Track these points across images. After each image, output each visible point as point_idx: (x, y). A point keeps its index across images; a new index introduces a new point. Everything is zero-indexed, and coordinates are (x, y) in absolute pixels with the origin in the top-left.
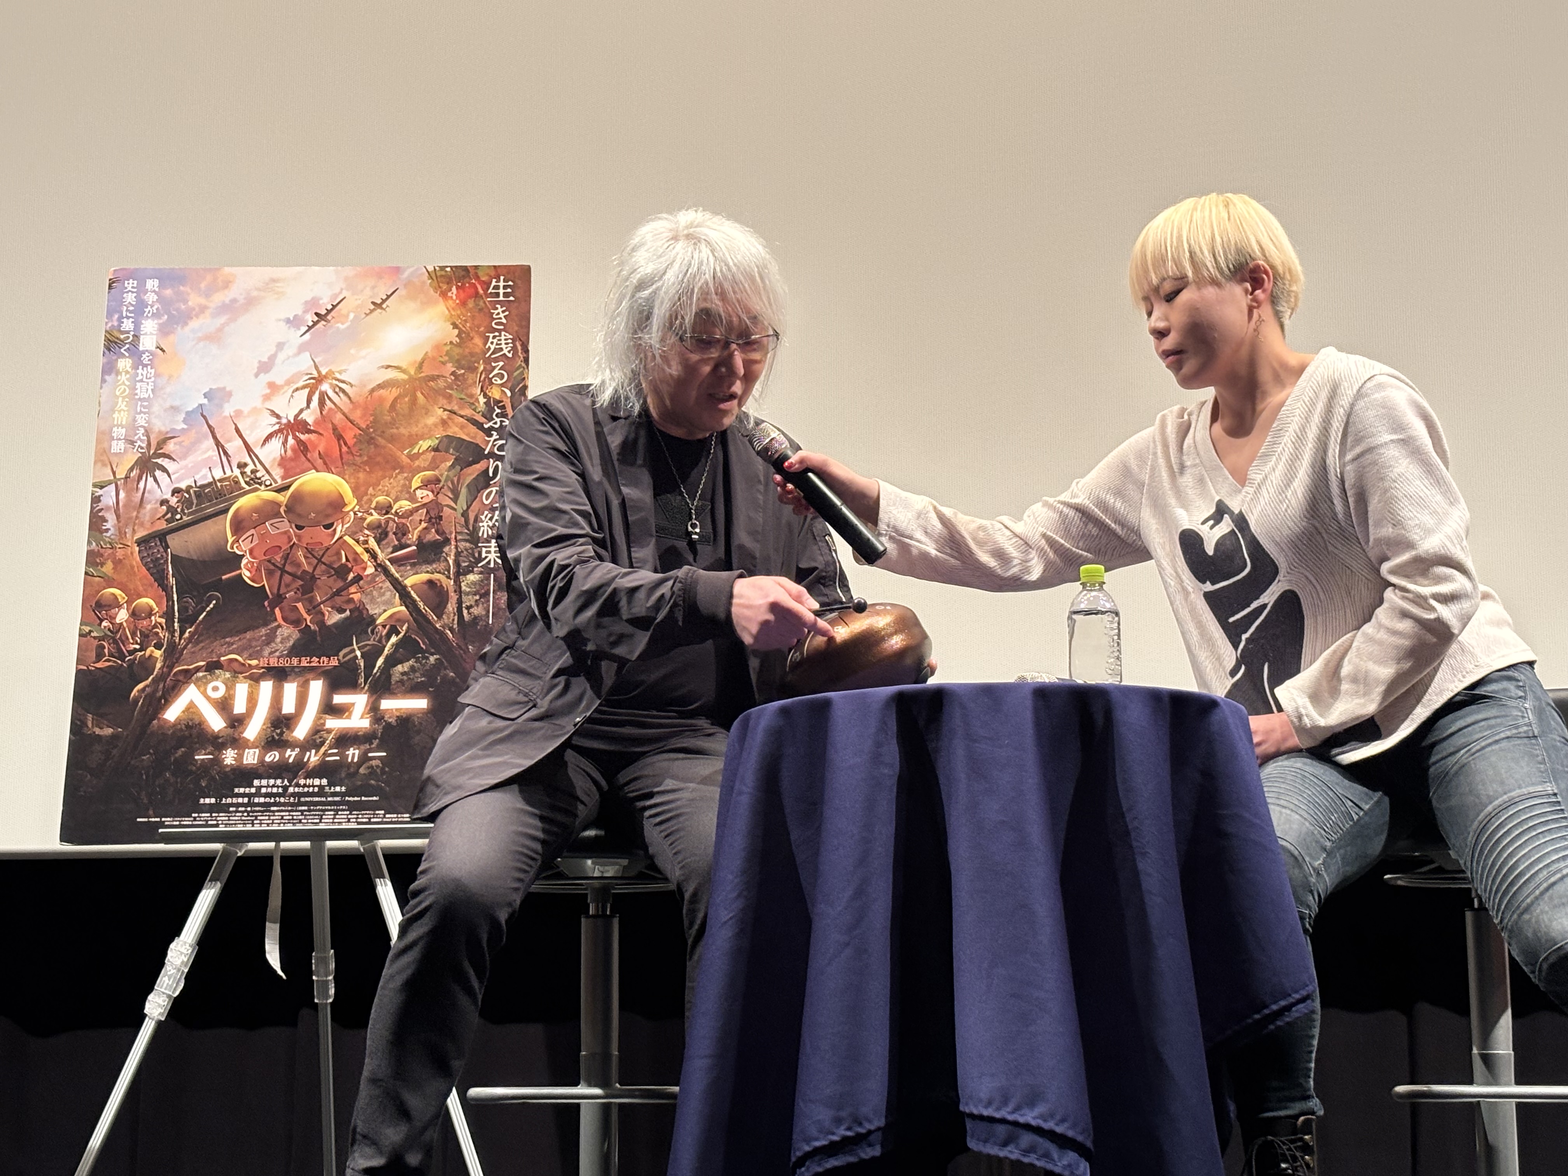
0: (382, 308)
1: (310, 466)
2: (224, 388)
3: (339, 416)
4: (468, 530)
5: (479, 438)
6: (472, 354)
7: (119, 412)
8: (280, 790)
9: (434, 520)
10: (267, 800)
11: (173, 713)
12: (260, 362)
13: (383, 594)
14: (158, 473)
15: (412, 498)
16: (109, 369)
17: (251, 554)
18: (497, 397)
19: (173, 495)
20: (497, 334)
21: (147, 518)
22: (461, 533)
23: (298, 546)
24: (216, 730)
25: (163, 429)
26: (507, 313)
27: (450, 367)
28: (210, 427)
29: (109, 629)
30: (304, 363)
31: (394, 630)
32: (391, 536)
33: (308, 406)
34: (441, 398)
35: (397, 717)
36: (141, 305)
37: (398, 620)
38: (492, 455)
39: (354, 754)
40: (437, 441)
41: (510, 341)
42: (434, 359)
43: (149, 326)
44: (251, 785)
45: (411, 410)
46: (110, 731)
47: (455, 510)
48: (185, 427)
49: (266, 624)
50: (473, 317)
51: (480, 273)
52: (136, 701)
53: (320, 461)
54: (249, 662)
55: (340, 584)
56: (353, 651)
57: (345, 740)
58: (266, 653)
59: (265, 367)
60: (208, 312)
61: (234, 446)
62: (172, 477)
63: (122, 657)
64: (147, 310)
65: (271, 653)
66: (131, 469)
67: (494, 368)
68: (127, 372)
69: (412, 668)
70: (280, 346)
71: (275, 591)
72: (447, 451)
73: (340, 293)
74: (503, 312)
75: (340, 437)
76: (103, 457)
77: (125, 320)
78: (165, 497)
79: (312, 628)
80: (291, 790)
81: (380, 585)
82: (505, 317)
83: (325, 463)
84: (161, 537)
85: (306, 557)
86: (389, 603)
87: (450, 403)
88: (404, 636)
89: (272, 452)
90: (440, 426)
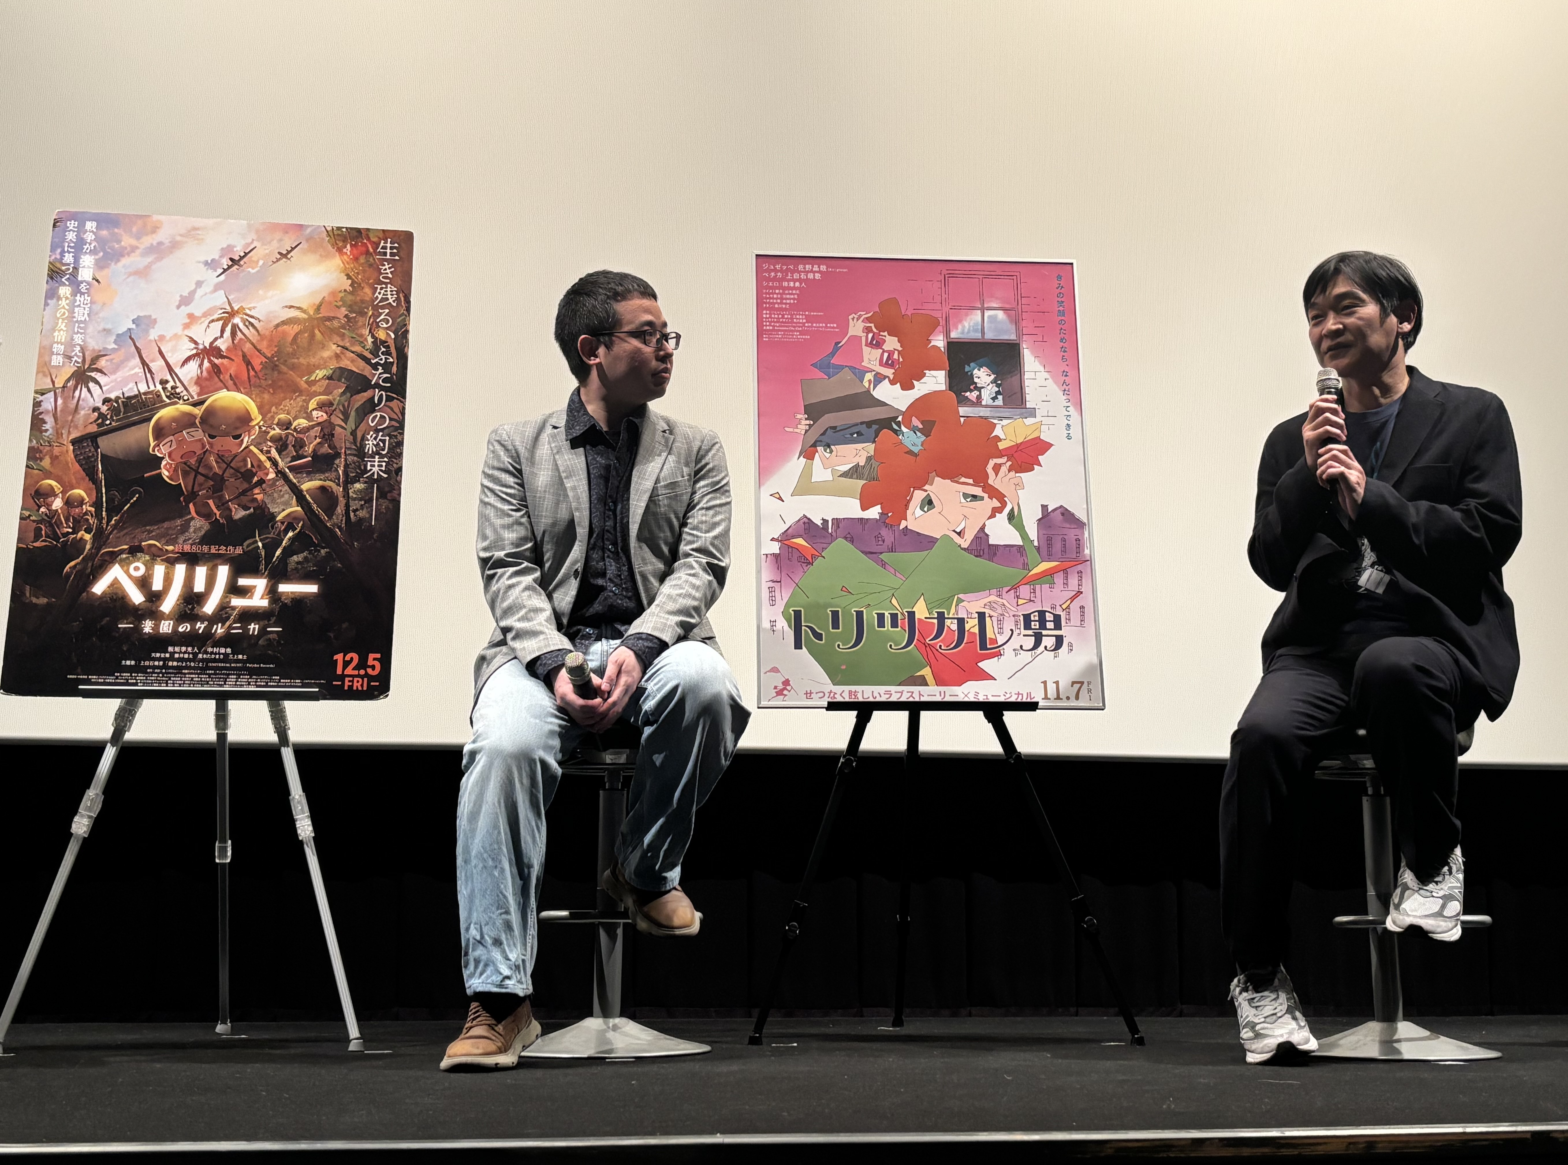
0: (287, 258)
1: (222, 385)
2: (150, 316)
3: (248, 345)
4: (356, 446)
5: (367, 371)
6: (362, 301)
7: (59, 331)
8: (191, 656)
9: (326, 437)
10: (180, 664)
11: (99, 588)
12: (181, 296)
13: (283, 496)
14: (91, 385)
15: (309, 417)
16: (52, 294)
17: (169, 457)
18: (383, 338)
19: (103, 404)
20: (384, 286)
21: (81, 422)
22: (350, 449)
23: (210, 452)
24: (137, 603)
25: (96, 348)
26: (393, 269)
27: (344, 311)
28: (137, 348)
29: (46, 514)
30: (220, 299)
31: (290, 527)
32: (290, 448)
33: (222, 336)
34: (335, 336)
35: (292, 599)
36: (80, 243)
37: (295, 518)
38: (377, 385)
39: (254, 629)
40: (331, 372)
41: (394, 293)
42: (330, 303)
43: (87, 261)
44: (166, 651)
45: (310, 344)
46: (45, 600)
47: (345, 429)
48: (116, 347)
49: (181, 517)
50: (364, 271)
51: (371, 235)
52: (68, 575)
53: (231, 382)
54: (166, 547)
55: (246, 486)
56: (257, 542)
57: (247, 615)
58: (181, 541)
59: (185, 301)
60: (138, 252)
61: (157, 365)
62: (104, 388)
63: (56, 539)
64: (85, 247)
65: (185, 541)
66: (68, 380)
67: (381, 314)
68: (67, 298)
69: (306, 558)
70: (199, 284)
71: (190, 488)
72: (339, 380)
73: (252, 243)
74: (390, 268)
75: (248, 363)
76: (44, 368)
77: (66, 254)
78: (97, 405)
79: (221, 521)
80: (200, 656)
81: (280, 488)
82: (391, 272)
83: (235, 384)
84: (93, 438)
85: (217, 462)
86: (287, 504)
87: (343, 340)
88: (299, 532)
89: (190, 372)
90: (334, 359)
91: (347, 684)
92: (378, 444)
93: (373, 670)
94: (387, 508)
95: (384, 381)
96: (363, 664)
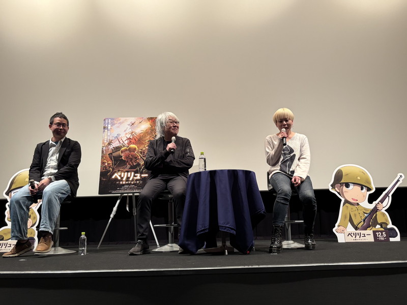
0: (141, 123)
2: (120, 134)
3: (135, 137)
6: (153, 129)
7: (105, 137)
8: (128, 187)
11: (113, 177)
15: (145, 148)
16: (104, 131)
21: (109, 151)
24: (119, 179)
25: (111, 139)
28: (118, 139)
29: (105, 166)
30: (130, 130)
32: (143, 153)
33: (131, 136)
34: (149, 135)
35: (144, 177)
39: (138, 182)
42: (148, 130)
43: (109, 126)
44: (124, 186)
45: (145, 136)
46: (105, 179)
48: (114, 139)
49: (126, 165)
50: (153, 124)
52: (108, 176)
54: (124, 170)
55: (136, 159)
56: (138, 168)
59: (125, 131)
60: (117, 124)
61: (121, 141)
62: (113, 146)
63: (106, 170)
64: (109, 123)
65: (127, 169)
66: (107, 145)
68: (106, 132)
70: (127, 128)
71: (127, 160)
73: (135, 121)
75: (135, 140)
76: (103, 143)
77: (106, 125)
81: (141, 160)
83: (133, 143)
84: (111, 153)
85: (131, 156)
89: (126, 142)
90: (149, 138)
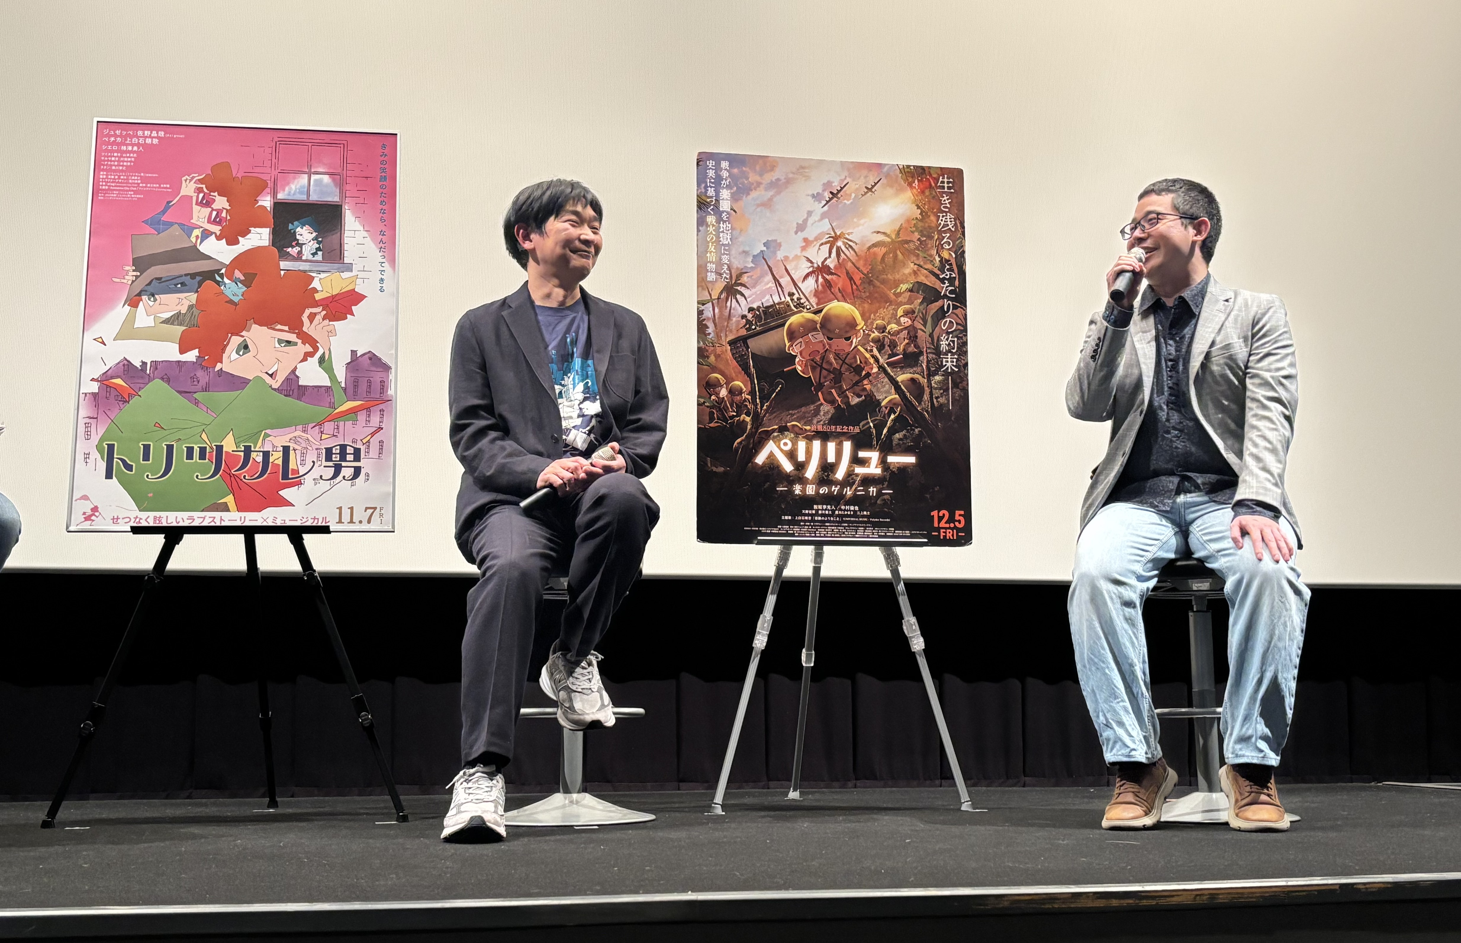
0: (872, 192)
1: (833, 297)
2: (776, 241)
3: (850, 264)
4: (934, 346)
5: (938, 285)
6: (930, 227)
7: (711, 252)
8: (830, 512)
9: (912, 338)
10: (823, 518)
11: (760, 459)
12: (797, 224)
13: (884, 386)
14: (738, 296)
15: (898, 323)
16: (701, 222)
17: (801, 355)
18: (947, 258)
19: (749, 312)
20: (944, 214)
21: (734, 327)
22: (929, 348)
23: (830, 351)
24: (788, 471)
25: (739, 266)
26: (950, 200)
27: (917, 235)
28: (769, 267)
29: (716, 401)
30: (825, 226)
31: (892, 411)
32: (887, 348)
33: (830, 256)
34: (912, 256)
35: (898, 467)
36: (719, 179)
37: (895, 404)
38: (945, 296)
39: (873, 491)
40: (911, 285)
41: (953, 220)
42: (906, 229)
43: (725, 194)
44: (812, 509)
45: (894, 262)
46: (722, 469)
47: (925, 332)
48: (753, 266)
49: (813, 403)
50: (929, 202)
51: (932, 172)
52: (737, 449)
53: (840, 294)
54: (805, 427)
55: (857, 378)
56: (868, 423)
57: (868, 481)
58: (815, 422)
59: (801, 227)
60: (762, 187)
61: (785, 280)
62: (748, 300)
63: (726, 421)
64: (723, 182)
65: (818, 422)
66: (721, 293)
67: (944, 237)
68: (713, 225)
69: (905, 435)
70: (810, 213)
71: (818, 380)
72: (918, 293)
73: (845, 179)
74: (948, 199)
75: (851, 279)
76: (702, 283)
77: (709, 189)
78: (744, 313)
79: (842, 406)
80: (837, 512)
82: (949, 203)
83: (843, 296)
84: (744, 340)
85: (835, 359)
86: (888, 393)
87: (918, 259)
88: (898, 415)
89: (809, 286)
90: (913, 275)
91: (942, 534)
92: (949, 344)
93: (960, 523)
94: (960, 396)
95: (951, 292)
96: (951, 519)
